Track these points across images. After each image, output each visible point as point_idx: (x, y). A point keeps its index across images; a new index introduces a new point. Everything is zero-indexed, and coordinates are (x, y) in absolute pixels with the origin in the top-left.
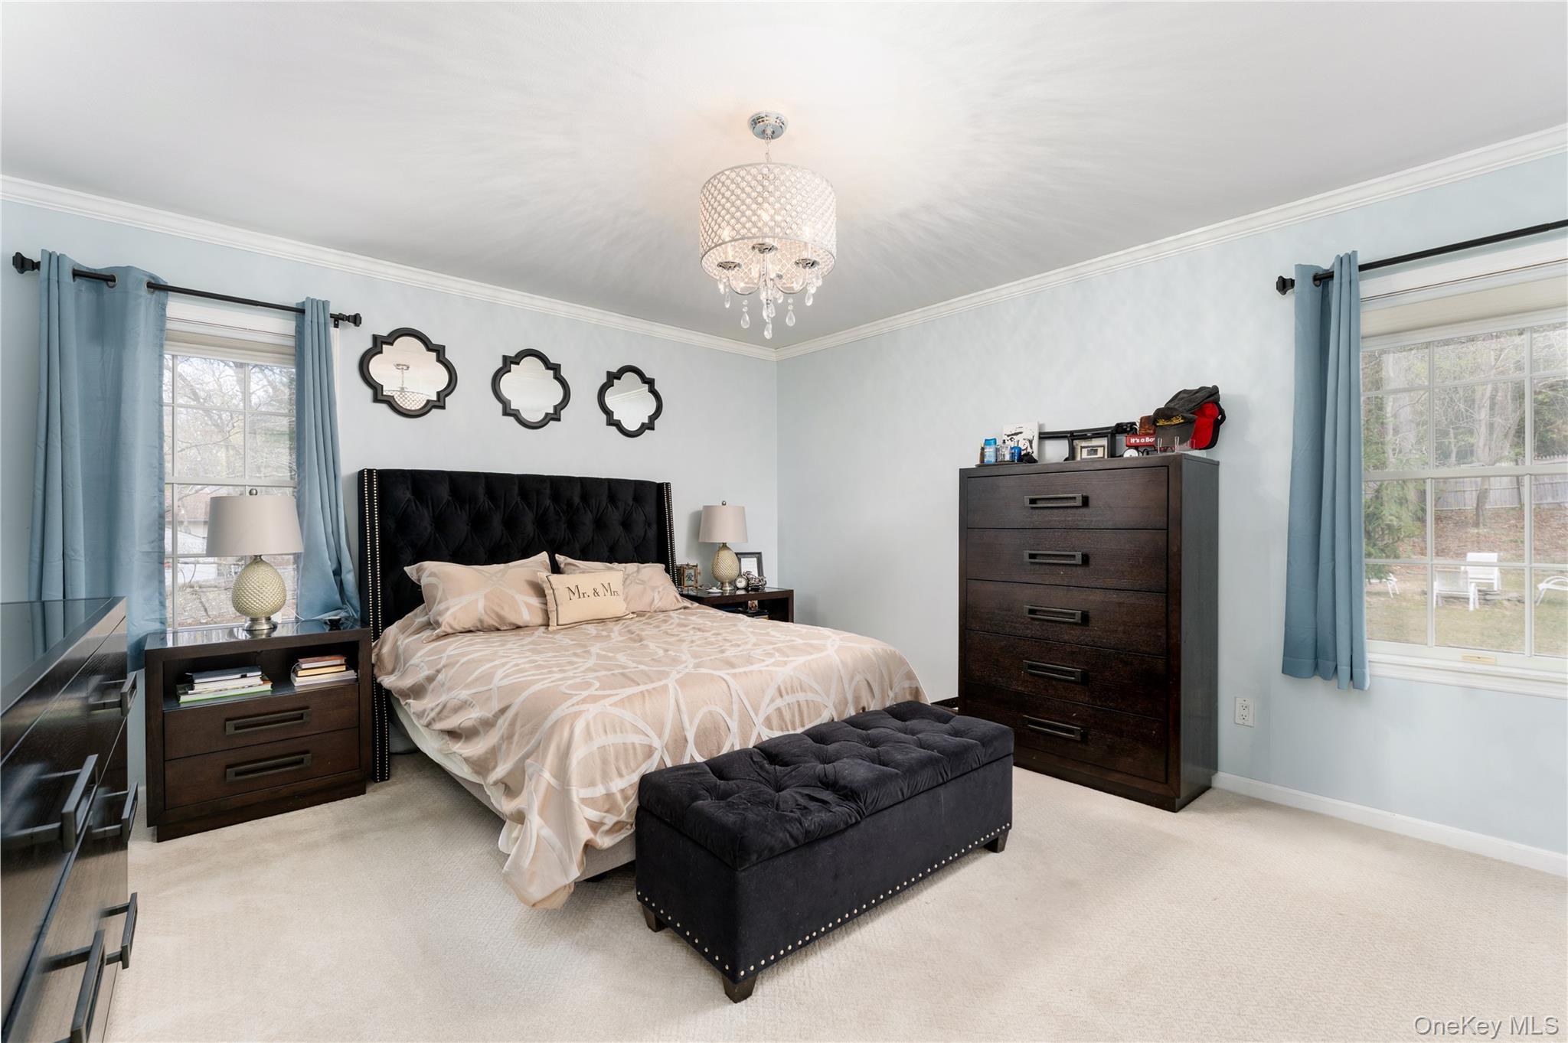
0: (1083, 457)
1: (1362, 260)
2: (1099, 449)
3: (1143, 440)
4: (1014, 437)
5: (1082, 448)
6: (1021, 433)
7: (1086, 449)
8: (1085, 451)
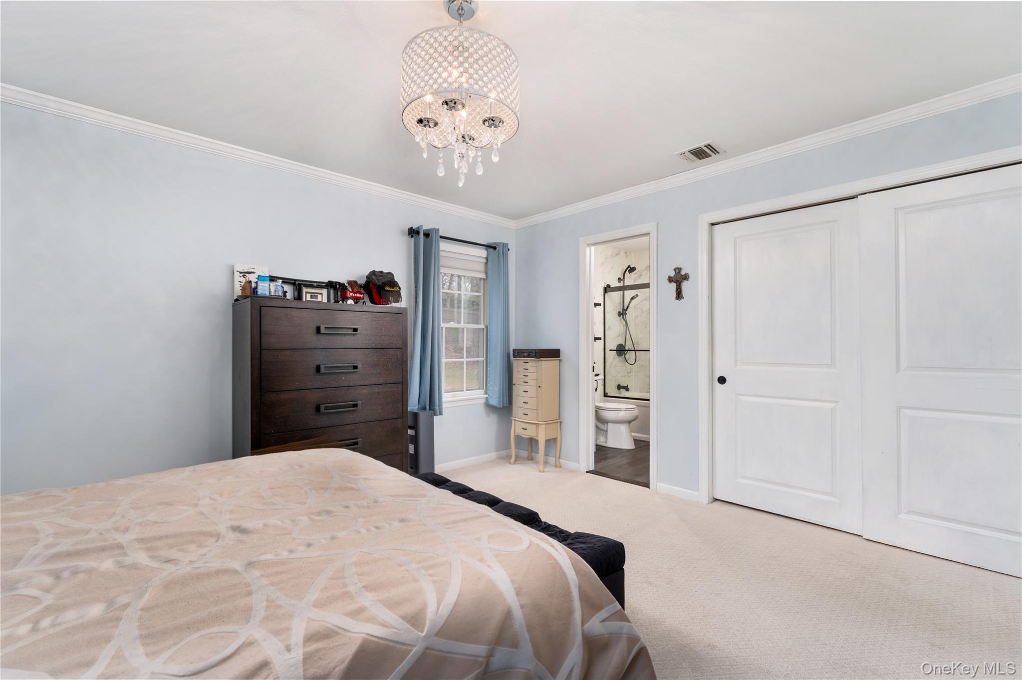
0: (307, 299)
1: (441, 234)
2: (318, 295)
3: (356, 295)
4: (247, 275)
5: (306, 293)
6: (253, 273)
7: (310, 294)
8: (309, 296)
